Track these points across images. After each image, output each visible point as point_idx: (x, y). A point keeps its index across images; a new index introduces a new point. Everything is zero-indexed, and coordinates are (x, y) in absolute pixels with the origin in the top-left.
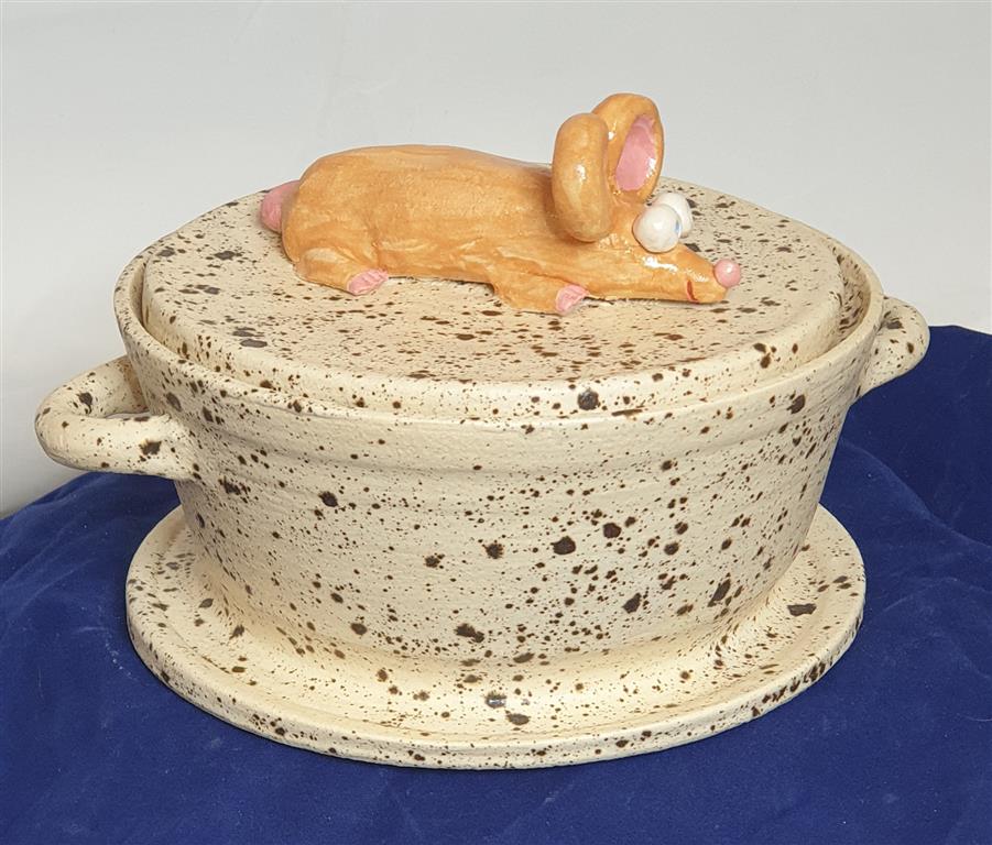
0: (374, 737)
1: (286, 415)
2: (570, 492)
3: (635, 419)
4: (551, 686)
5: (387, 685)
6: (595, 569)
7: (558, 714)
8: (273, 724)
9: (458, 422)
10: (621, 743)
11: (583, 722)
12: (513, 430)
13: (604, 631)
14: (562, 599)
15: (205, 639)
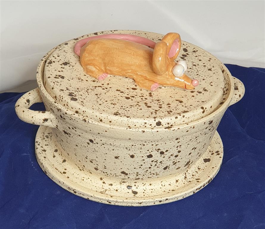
0: (99, 197)
1: (82, 122)
2: (153, 145)
3: (170, 130)
4: (143, 184)
5: (102, 181)
6: (157, 161)
7: (145, 192)
8: (73, 190)
9: (126, 129)
10: (160, 201)
11: (151, 194)
12: (139, 132)
13: (158, 174)
14: (148, 167)
15: (56, 162)
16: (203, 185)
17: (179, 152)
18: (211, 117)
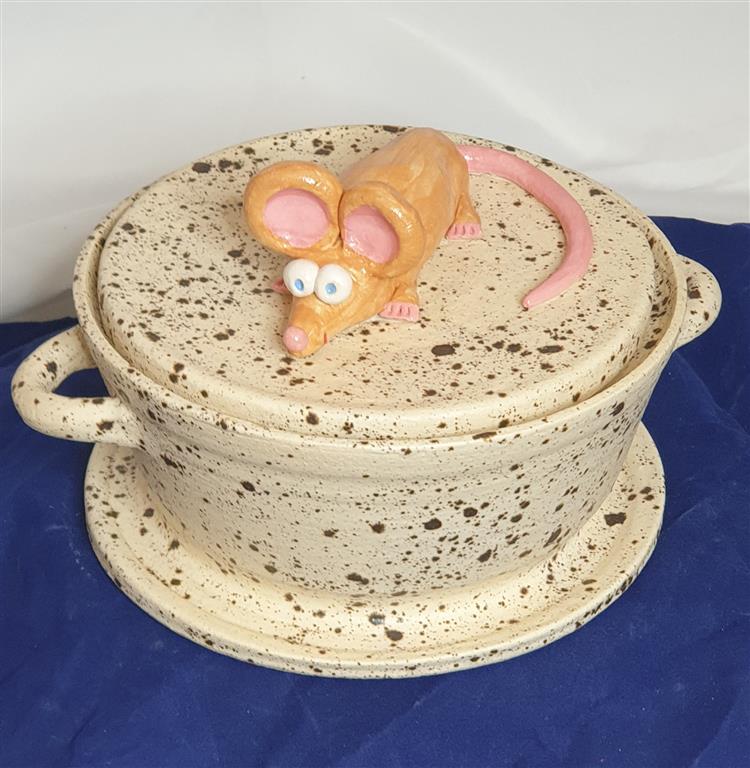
0: (283, 655)
1: (215, 429)
2: (439, 490)
3: (491, 441)
4: (420, 608)
5: (292, 604)
6: (457, 537)
7: (425, 630)
8: (204, 637)
9: (351, 446)
10: (474, 659)
11: (445, 638)
12: (394, 452)
13: (462, 574)
14: (430, 558)
15: (148, 550)
16: (606, 599)
17: (525, 505)
18: (617, 393)
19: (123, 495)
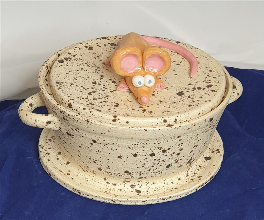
0: (103, 197)
1: (85, 122)
2: (155, 143)
3: (172, 128)
4: (147, 183)
5: (106, 181)
6: (160, 159)
7: (148, 190)
8: (78, 191)
9: (128, 128)
10: (164, 199)
11: (155, 193)
12: (142, 130)
13: (161, 172)
14: (151, 166)
15: (60, 164)
16: (205, 182)
17: (181, 150)
18: (211, 114)
19: (51, 148)
